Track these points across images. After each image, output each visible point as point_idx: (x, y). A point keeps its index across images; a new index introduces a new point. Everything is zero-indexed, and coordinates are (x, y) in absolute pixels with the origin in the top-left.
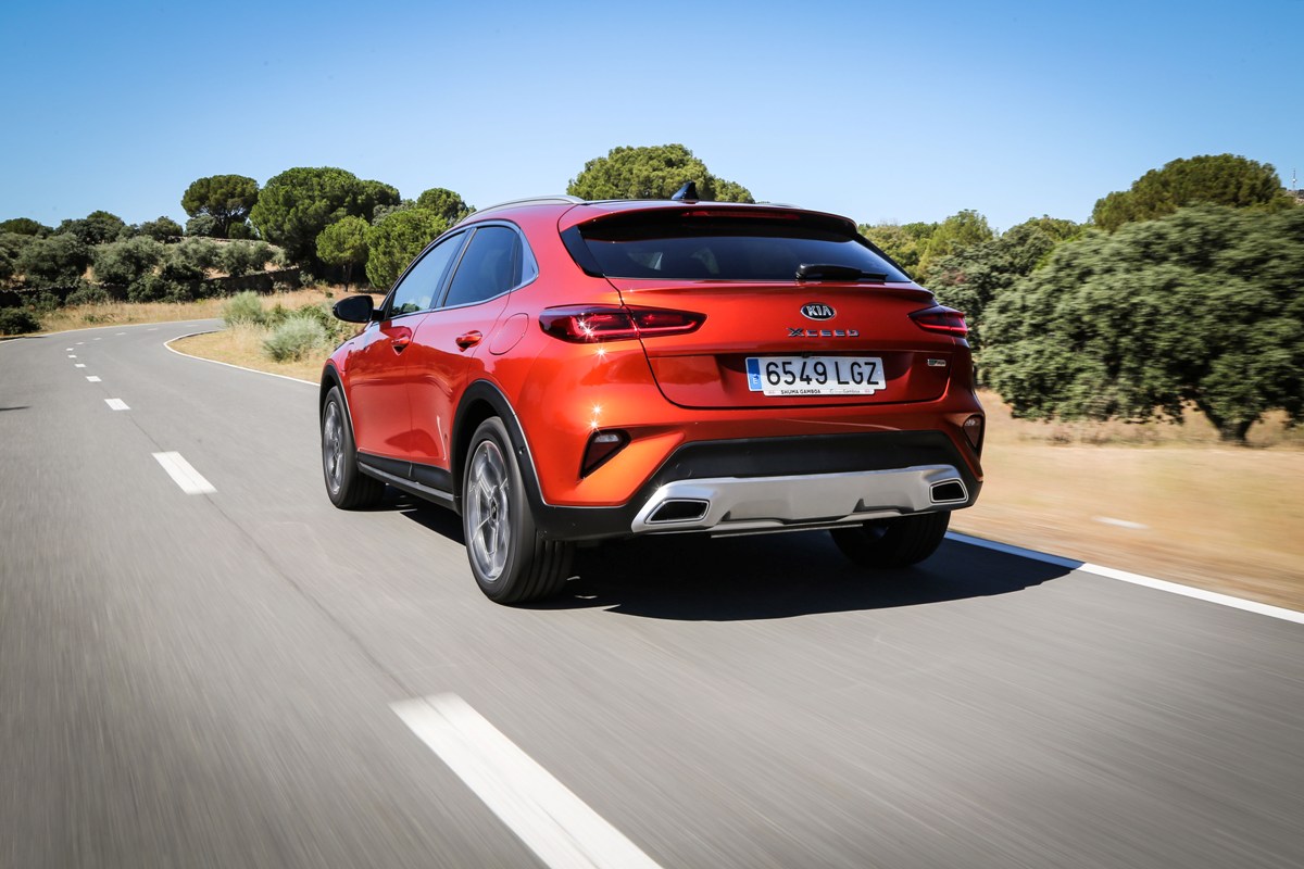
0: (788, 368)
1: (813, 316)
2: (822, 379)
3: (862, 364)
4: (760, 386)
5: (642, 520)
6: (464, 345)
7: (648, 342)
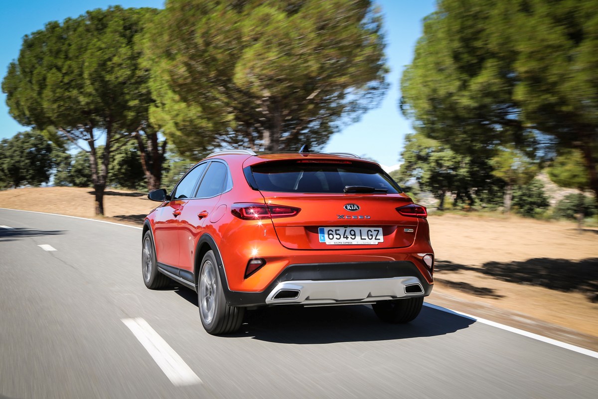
0: (338, 232)
1: (349, 209)
2: (353, 237)
3: (373, 231)
4: (324, 240)
5: (270, 299)
6: (201, 217)
7: (276, 221)
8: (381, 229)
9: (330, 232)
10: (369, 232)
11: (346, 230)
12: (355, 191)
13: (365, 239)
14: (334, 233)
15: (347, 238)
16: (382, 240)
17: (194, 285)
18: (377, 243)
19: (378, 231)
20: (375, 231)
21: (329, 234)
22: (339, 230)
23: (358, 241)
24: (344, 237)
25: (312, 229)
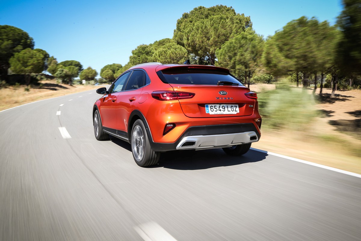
1: (222, 94)
2: (224, 110)
3: (234, 106)
4: (208, 112)
5: (179, 146)
6: (131, 101)
7: (180, 101)
8: (237, 105)
9: (212, 107)
10: (232, 107)
11: (220, 106)
12: (223, 84)
13: (230, 111)
14: (214, 108)
15: (221, 110)
16: (238, 112)
17: (127, 139)
18: (236, 113)
19: (236, 106)
20: (235, 106)
21: (211, 109)
22: (216, 106)
23: (226, 112)
24: (219, 110)
25: (202, 105)
